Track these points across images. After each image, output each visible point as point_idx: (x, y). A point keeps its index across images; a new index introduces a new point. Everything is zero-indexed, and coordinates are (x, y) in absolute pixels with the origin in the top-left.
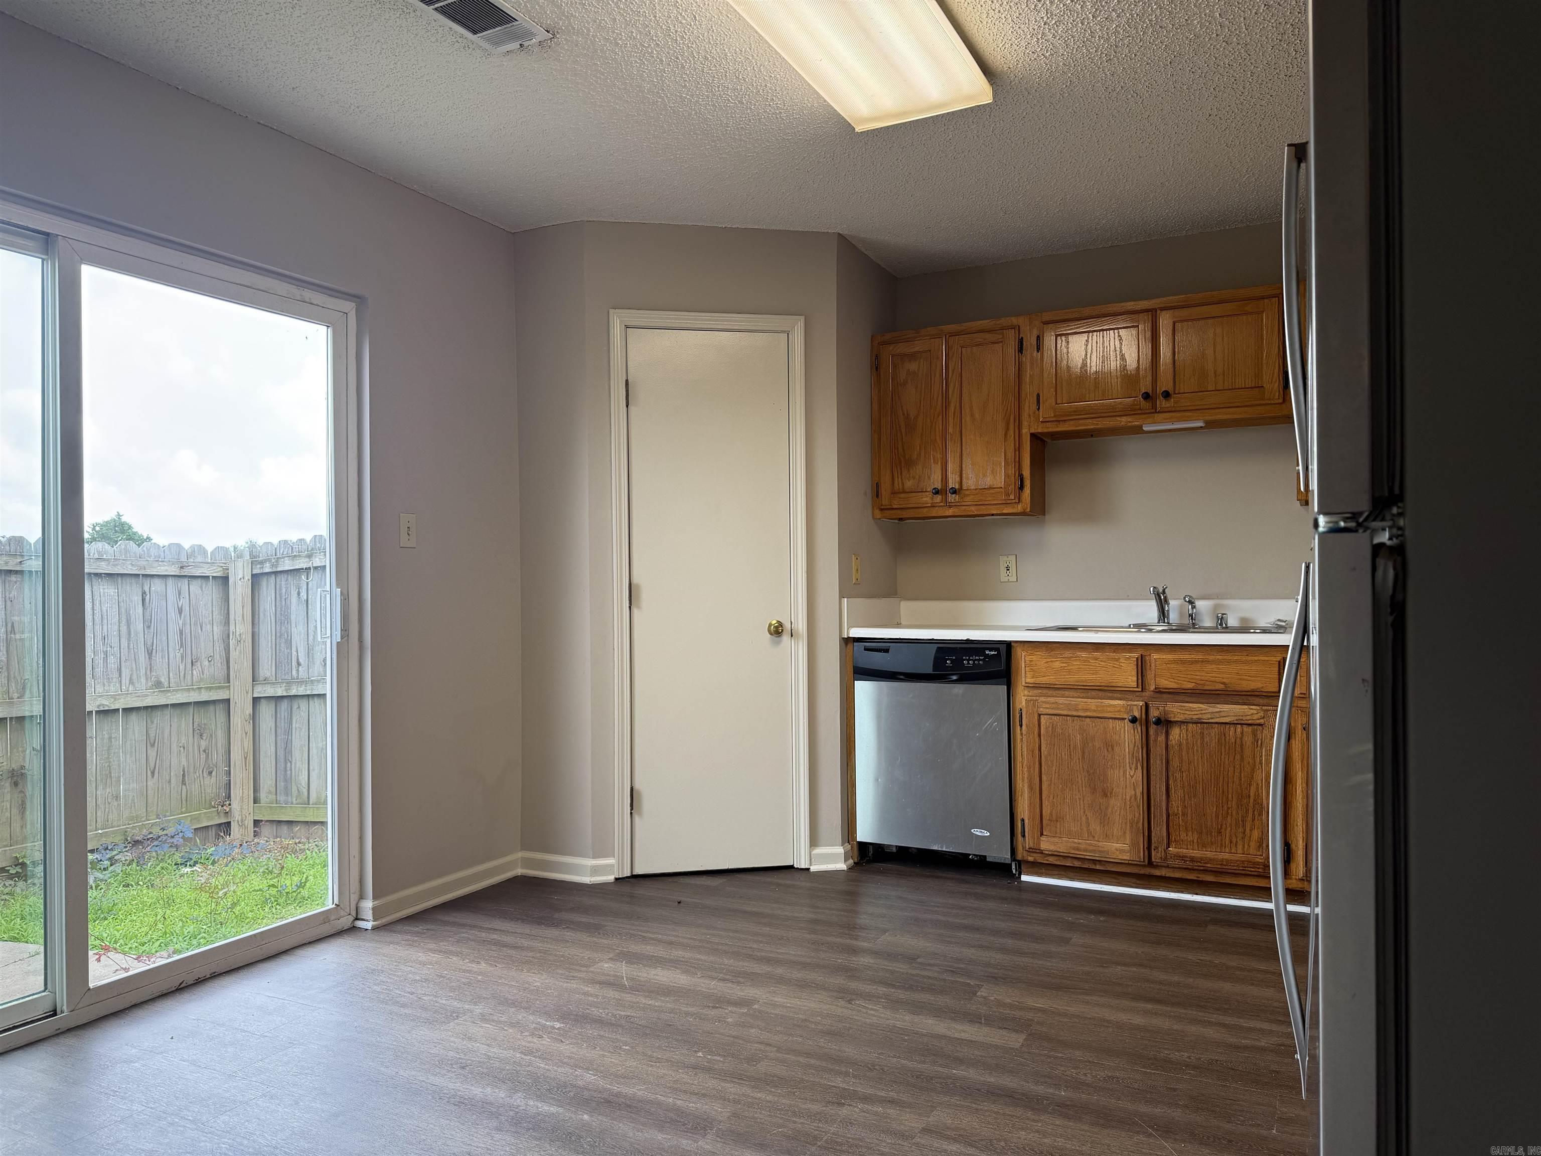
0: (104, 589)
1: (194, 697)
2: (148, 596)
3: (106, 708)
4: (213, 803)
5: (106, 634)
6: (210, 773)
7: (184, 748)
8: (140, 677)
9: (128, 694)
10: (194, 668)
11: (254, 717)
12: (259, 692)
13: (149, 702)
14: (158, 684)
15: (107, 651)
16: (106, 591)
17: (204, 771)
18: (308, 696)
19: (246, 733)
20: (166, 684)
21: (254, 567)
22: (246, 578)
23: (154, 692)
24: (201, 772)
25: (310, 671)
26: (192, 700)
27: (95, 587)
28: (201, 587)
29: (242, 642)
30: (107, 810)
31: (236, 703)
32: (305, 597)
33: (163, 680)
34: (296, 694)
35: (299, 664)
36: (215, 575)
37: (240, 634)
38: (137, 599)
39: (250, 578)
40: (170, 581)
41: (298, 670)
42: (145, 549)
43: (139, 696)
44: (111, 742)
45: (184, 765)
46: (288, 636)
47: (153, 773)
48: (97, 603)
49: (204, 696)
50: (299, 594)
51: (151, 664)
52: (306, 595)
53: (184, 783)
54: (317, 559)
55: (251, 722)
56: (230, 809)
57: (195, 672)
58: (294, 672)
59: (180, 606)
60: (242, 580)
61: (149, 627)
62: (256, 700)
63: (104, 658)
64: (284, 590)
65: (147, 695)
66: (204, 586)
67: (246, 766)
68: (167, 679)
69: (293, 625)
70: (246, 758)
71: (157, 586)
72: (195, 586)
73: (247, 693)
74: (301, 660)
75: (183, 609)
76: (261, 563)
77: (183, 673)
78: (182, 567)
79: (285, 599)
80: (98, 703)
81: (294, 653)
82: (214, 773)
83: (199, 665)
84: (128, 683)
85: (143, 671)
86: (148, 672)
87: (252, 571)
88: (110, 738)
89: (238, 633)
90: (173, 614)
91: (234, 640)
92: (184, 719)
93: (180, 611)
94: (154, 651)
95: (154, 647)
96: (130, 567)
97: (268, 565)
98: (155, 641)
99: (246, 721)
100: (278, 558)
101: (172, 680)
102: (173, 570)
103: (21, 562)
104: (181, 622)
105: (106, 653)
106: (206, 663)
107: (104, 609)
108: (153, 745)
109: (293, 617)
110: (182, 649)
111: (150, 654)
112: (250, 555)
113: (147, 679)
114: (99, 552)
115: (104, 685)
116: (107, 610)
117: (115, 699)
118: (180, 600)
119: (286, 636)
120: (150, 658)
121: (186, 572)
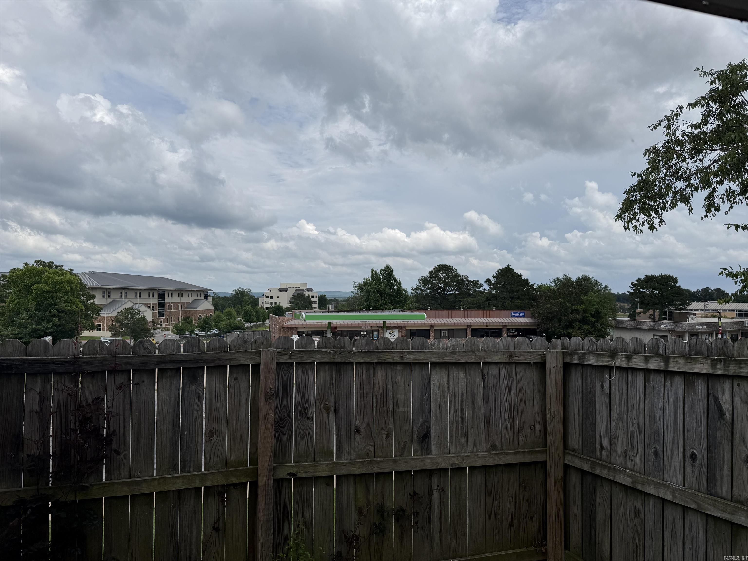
0: (456, 374)
1: (520, 459)
2: (487, 378)
3: (457, 467)
4: (533, 544)
5: (458, 408)
6: (531, 518)
7: (512, 498)
8: (481, 441)
9: (472, 455)
10: (520, 435)
11: (565, 479)
12: (569, 461)
13: (487, 462)
14: (494, 447)
15: (458, 421)
16: (458, 375)
17: (527, 517)
18: (610, 480)
19: (559, 492)
20: (499, 447)
21: (565, 357)
22: (559, 366)
23: (491, 454)
24: (524, 517)
25: (612, 457)
26: (518, 461)
27: (450, 373)
28: (525, 371)
29: (556, 417)
30: (458, 543)
31: (551, 466)
32: (608, 391)
33: (497, 443)
34: (600, 474)
35: (602, 448)
36: (535, 361)
37: (554, 412)
38: (479, 380)
39: (562, 365)
40: (502, 367)
41: (601, 453)
42: (485, 342)
43: (480, 458)
44: (461, 491)
45: (512, 511)
46: (593, 419)
47: (490, 517)
48: (452, 384)
49: (527, 459)
50: (602, 386)
51: (489, 431)
52: (608, 389)
53: (512, 525)
54: (619, 360)
55: (563, 483)
56: (546, 549)
57: (520, 438)
58: (598, 453)
59: (509, 386)
60: (556, 367)
61: (487, 402)
62: (567, 467)
63: (456, 426)
64: (589, 380)
65: (485, 457)
66: (527, 370)
67: (558, 519)
68: (500, 443)
69: (597, 412)
70: (558, 513)
71: (493, 370)
72: (520, 370)
73: (560, 459)
74: (604, 445)
75: (512, 388)
76: (571, 355)
77: (512, 438)
78: (511, 356)
79: (591, 388)
80: (451, 462)
81: (598, 437)
82: (534, 519)
83: (524, 432)
84: (472, 446)
85: (483, 437)
86: (487, 438)
87: (563, 360)
88: (460, 488)
89: (552, 411)
90: (504, 392)
91: (549, 415)
92: (512, 475)
93: (510, 390)
94: (491, 421)
95: (491, 418)
96: (473, 357)
97: (576, 357)
98: (492, 413)
99: (559, 482)
100: (585, 353)
101: (504, 444)
102: (503, 359)
103: (402, 357)
104: (510, 398)
105: (457, 422)
106: (529, 431)
107: (456, 389)
108: (490, 495)
109: (597, 406)
110: (511, 420)
111: (488, 422)
112: (562, 346)
113: (486, 443)
114: (453, 346)
115: (456, 447)
116: (458, 390)
117: (463, 460)
118: (509, 381)
119: (591, 419)
120: (488, 427)
121: (513, 360)
